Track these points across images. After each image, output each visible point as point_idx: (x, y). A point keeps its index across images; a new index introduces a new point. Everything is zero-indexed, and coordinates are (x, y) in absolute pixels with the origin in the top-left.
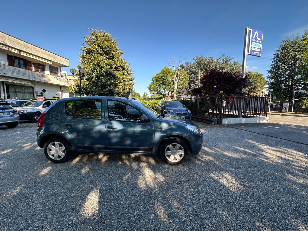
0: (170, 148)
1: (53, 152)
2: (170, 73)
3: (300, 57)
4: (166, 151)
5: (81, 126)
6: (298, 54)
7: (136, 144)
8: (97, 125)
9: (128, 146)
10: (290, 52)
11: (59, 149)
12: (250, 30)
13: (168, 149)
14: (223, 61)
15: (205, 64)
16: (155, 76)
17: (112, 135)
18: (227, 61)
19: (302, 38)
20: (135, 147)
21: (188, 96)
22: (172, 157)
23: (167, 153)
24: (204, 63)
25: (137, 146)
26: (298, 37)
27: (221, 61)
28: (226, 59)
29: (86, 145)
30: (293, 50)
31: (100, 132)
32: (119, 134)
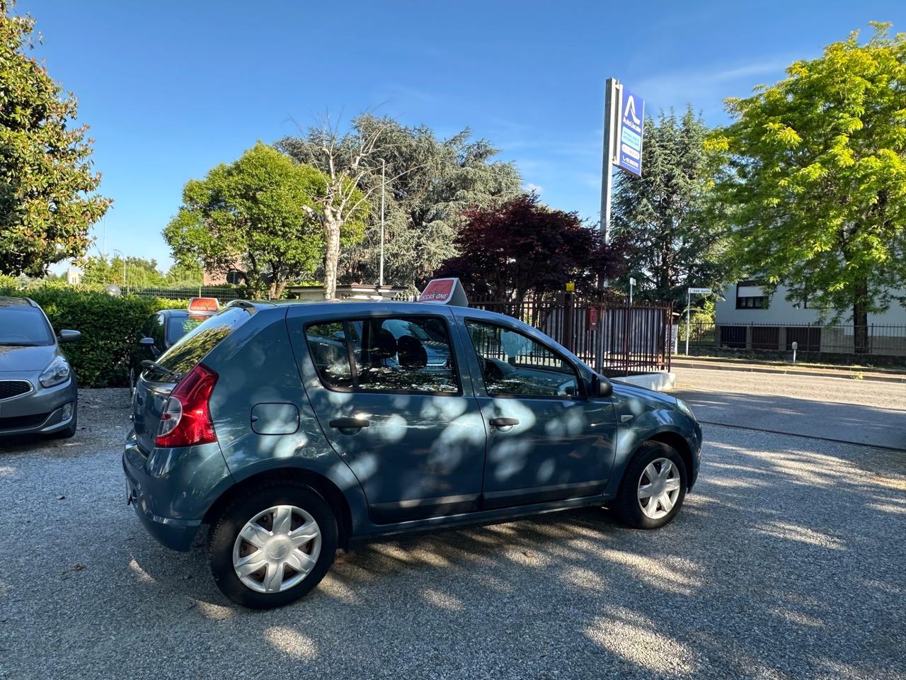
0: (651, 477)
1: (257, 560)
2: (286, 175)
3: (681, 182)
4: (640, 488)
5: (394, 427)
6: (677, 171)
7: (567, 475)
8: (454, 419)
9: (546, 485)
10: (660, 163)
11: (292, 536)
12: (618, 86)
13: (646, 481)
14: (465, 155)
15: (401, 154)
16: (202, 178)
17: (505, 449)
18: (480, 156)
19: (681, 126)
20: (564, 486)
21: (380, 291)
22: (653, 504)
23: (641, 492)
24: (398, 148)
25: (570, 481)
26: (673, 121)
27: (457, 150)
28: (478, 148)
29: (405, 504)
30: (665, 159)
31: (464, 444)
32: (524, 446)
